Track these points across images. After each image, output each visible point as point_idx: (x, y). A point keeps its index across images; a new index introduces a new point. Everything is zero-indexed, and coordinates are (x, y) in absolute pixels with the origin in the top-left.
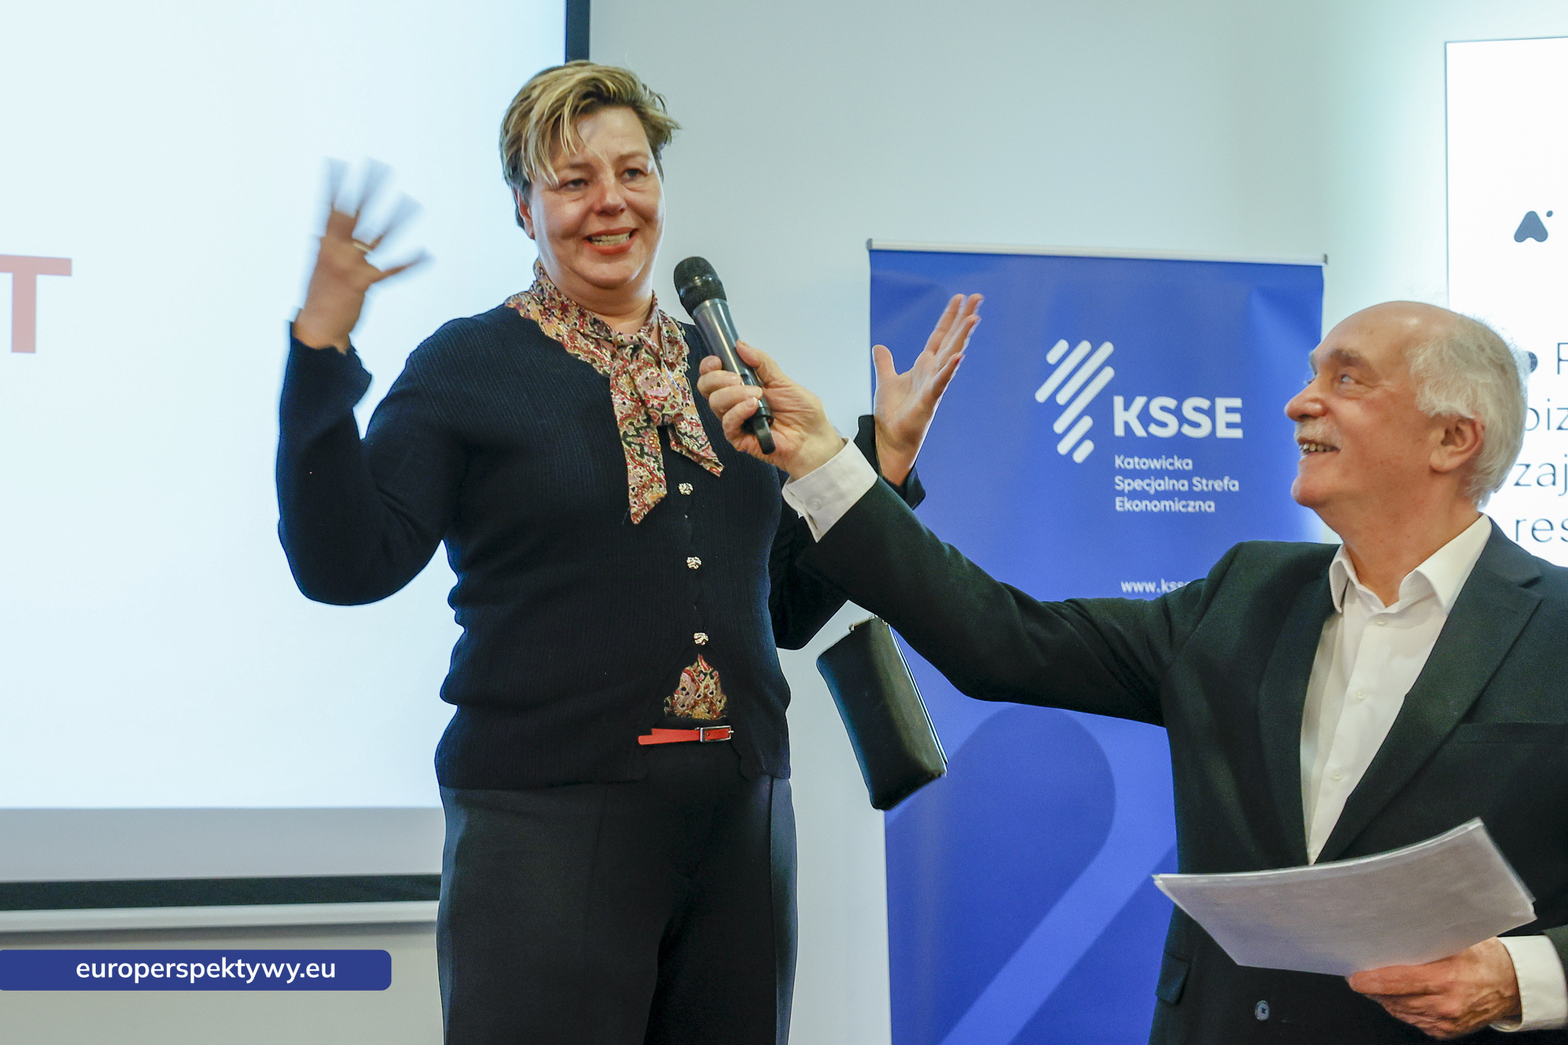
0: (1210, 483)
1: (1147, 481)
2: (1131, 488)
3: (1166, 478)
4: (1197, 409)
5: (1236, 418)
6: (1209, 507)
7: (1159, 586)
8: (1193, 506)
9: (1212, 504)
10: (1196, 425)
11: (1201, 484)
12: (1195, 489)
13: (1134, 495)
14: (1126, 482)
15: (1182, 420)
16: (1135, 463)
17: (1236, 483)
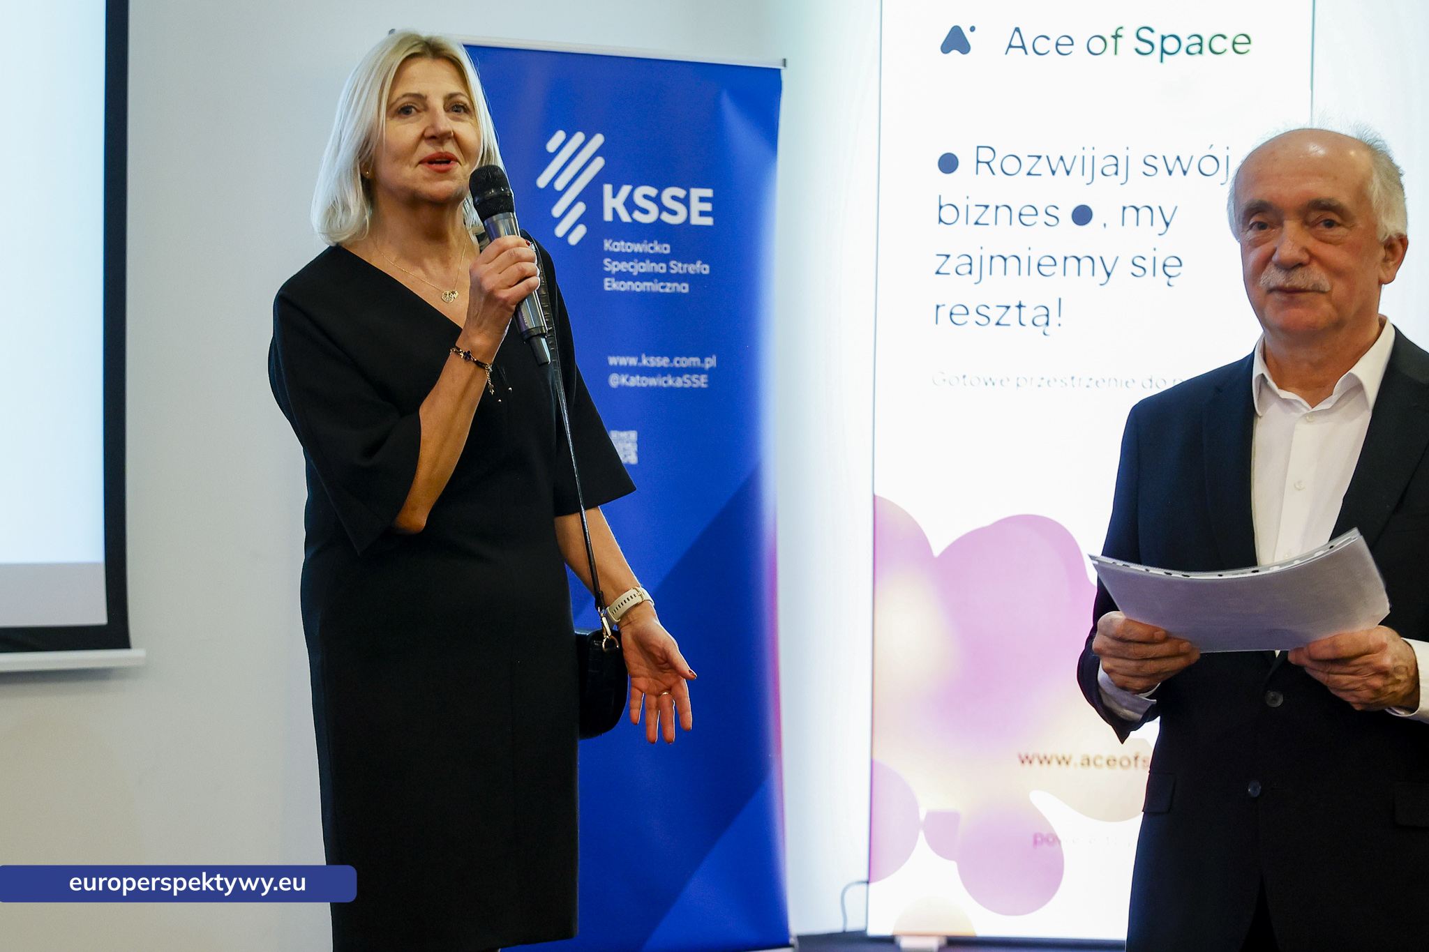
0: (685, 266)
1: (631, 263)
2: (617, 270)
3: (648, 261)
4: (674, 198)
5: (708, 207)
6: (684, 288)
7: (640, 361)
8: (671, 287)
9: (686, 285)
10: (674, 213)
11: (677, 267)
12: (672, 271)
13: (621, 276)
14: (615, 263)
15: (662, 208)
16: (621, 246)
17: (707, 267)
